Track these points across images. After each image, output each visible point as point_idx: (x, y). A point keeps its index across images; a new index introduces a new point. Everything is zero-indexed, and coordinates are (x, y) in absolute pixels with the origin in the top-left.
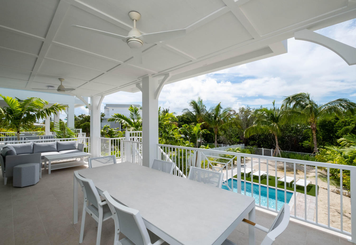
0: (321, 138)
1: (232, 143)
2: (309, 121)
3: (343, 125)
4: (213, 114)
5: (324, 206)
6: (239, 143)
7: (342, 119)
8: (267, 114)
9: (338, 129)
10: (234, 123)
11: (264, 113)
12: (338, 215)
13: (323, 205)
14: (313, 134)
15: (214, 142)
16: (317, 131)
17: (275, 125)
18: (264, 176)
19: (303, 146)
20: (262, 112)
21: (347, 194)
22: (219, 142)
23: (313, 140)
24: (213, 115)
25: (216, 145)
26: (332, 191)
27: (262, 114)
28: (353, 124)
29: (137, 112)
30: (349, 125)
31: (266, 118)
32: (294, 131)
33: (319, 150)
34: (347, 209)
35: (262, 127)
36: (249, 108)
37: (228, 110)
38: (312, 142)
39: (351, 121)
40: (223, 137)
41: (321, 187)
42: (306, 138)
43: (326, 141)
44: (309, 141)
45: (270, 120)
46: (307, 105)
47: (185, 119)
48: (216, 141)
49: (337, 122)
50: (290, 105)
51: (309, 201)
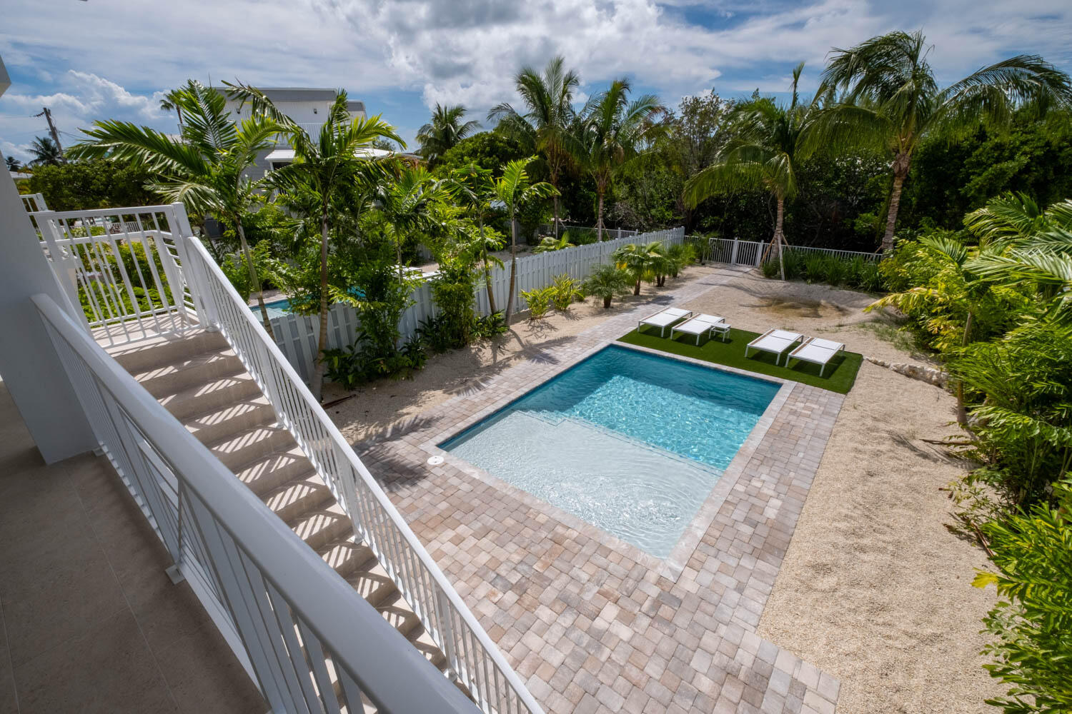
0: (914, 202)
1: (649, 225)
2: (893, 144)
3: (993, 157)
4: (594, 123)
5: (860, 423)
6: (671, 224)
7: (996, 137)
8: (767, 120)
9: (974, 173)
10: (661, 156)
11: (757, 118)
12: (891, 451)
13: (858, 420)
14: (892, 190)
15: (593, 222)
16: (906, 183)
17: (783, 161)
18: (713, 332)
19: (855, 228)
20: (750, 111)
21: (934, 378)
22: (611, 224)
23: (887, 209)
24: (593, 129)
25: (600, 234)
26: (896, 371)
27: (750, 122)
28: (1025, 153)
29: (223, 113)
30: (1011, 158)
31: (761, 133)
32: (839, 182)
33: (895, 243)
34: (922, 424)
35: (742, 168)
36: (715, 100)
37: (646, 109)
38: (885, 216)
39: (1024, 143)
40: (625, 206)
41: (870, 359)
42: (869, 203)
43: (925, 214)
44: (876, 214)
45: (773, 145)
46: (903, 83)
47: (502, 144)
48: (600, 220)
49: (977, 148)
50: (848, 84)
51: (822, 408)
